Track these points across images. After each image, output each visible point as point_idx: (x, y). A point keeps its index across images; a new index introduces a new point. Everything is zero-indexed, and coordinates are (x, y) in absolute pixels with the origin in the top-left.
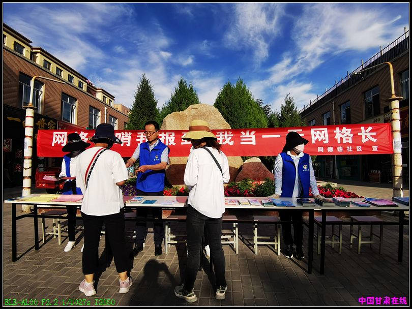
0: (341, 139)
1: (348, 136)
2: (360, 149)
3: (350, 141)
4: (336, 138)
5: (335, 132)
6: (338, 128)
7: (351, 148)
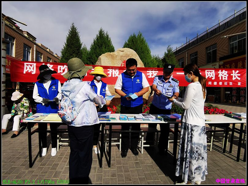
0: (222, 77)
1: (225, 75)
2: (231, 84)
3: (226, 79)
4: (219, 76)
5: (219, 72)
6: (220, 71)
7: (227, 83)
